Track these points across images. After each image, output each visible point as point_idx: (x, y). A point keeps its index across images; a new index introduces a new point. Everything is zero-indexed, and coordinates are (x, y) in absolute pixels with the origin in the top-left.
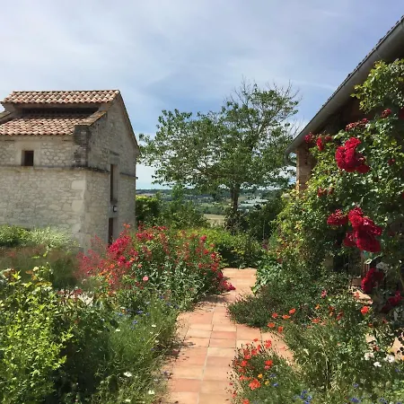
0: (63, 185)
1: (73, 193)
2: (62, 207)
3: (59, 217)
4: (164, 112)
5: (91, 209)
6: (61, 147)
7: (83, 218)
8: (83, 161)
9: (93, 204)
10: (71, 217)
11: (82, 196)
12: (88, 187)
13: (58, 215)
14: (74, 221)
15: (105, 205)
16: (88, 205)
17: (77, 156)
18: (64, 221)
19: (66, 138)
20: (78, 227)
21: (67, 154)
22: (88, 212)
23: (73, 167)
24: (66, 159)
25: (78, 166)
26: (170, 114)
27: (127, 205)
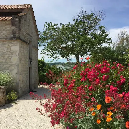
0: (6, 49)
1: (12, 53)
2: (6, 60)
3: (4, 66)
4: (46, 23)
5: (22, 62)
6: (4, 28)
7: (18, 66)
8: (17, 35)
9: (23, 59)
10: (11, 66)
11: (17, 54)
12: (20, 50)
13: (4, 65)
14: (13, 68)
15: (27, 60)
16: (20, 59)
17: (14, 32)
18: (7, 68)
19: (7, 23)
20: (15, 71)
21: (8, 32)
22: (20, 63)
23: (11, 39)
24: (7, 34)
25: (15, 38)
26: (49, 24)
27: (35, 62)
